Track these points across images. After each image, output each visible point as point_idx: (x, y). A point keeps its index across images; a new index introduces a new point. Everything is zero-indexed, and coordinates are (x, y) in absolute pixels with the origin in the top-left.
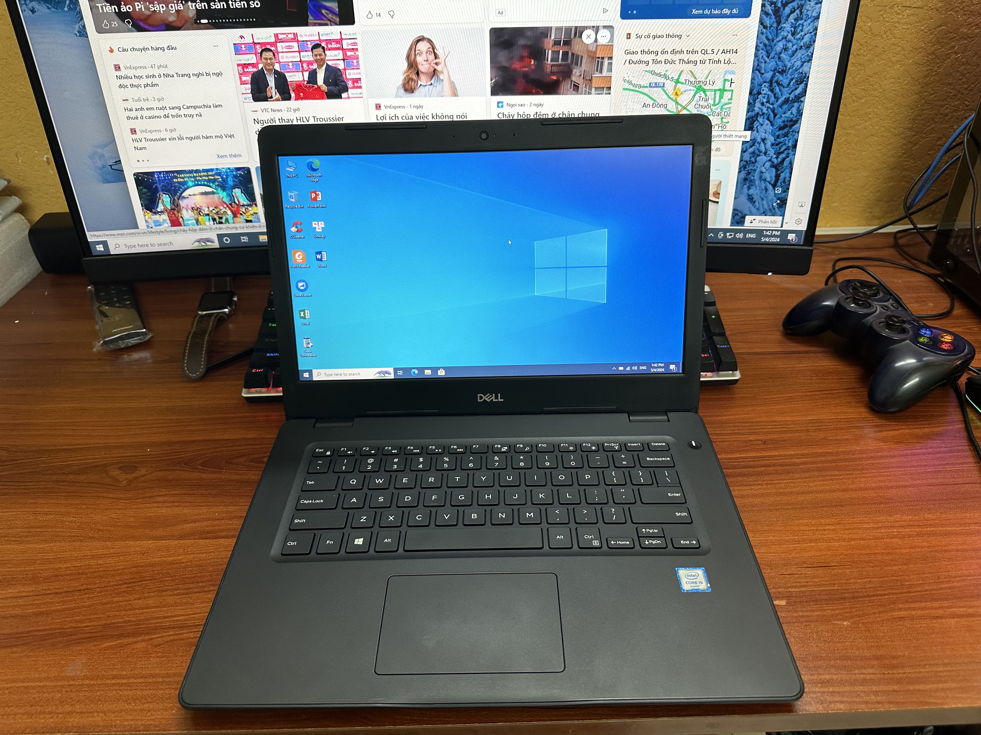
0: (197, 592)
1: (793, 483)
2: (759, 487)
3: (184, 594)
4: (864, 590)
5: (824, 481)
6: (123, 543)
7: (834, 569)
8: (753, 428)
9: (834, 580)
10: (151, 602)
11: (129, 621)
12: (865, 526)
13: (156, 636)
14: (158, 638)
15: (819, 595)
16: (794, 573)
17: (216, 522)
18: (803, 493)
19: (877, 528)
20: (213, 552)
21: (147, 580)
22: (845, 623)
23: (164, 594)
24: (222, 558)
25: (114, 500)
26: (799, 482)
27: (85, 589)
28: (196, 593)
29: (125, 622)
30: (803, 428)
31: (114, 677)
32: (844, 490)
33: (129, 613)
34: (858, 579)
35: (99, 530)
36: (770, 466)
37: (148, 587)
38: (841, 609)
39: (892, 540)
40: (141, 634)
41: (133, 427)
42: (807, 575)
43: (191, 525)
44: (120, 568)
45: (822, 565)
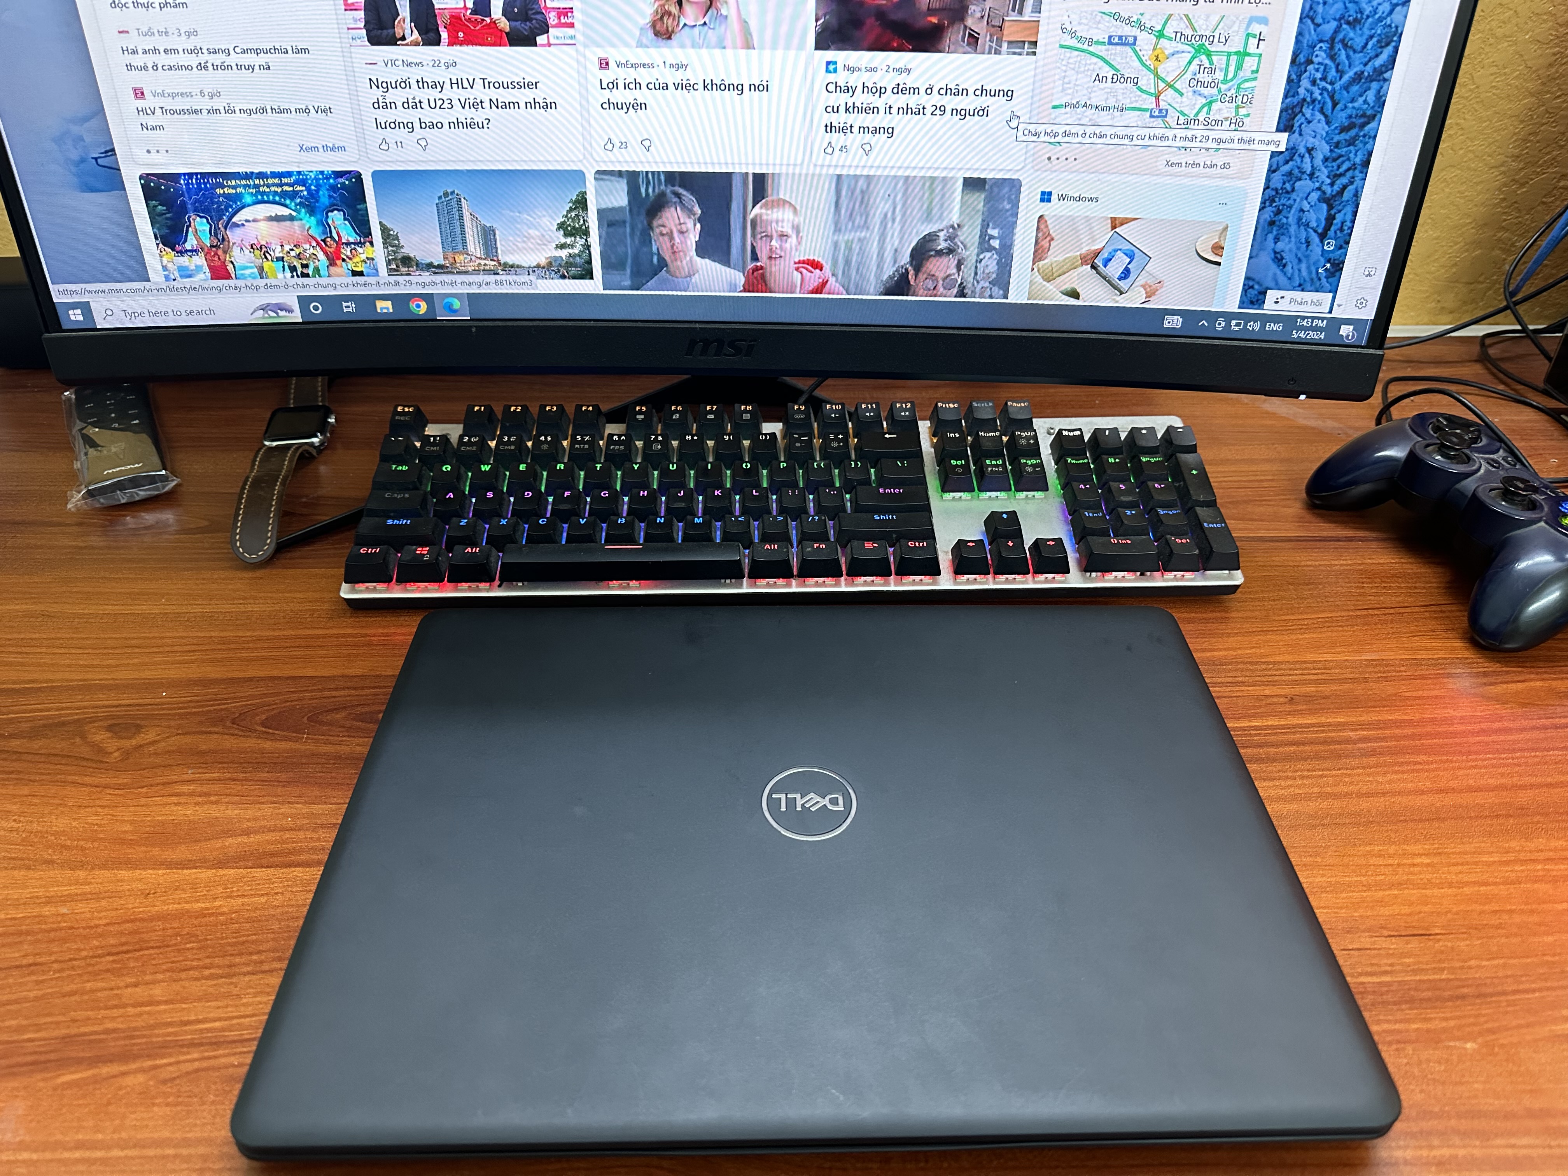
0: (249, 973)
1: (1349, 775)
2: (1289, 782)
3: (222, 977)
4: (1496, 981)
5: (1403, 772)
6: (107, 873)
7: (1439, 940)
8: (1270, 673)
9: (1440, 961)
10: (158, 991)
11: (114, 1030)
12: (1485, 858)
13: (165, 1061)
14: (170, 1064)
15: (1416, 990)
16: (1368, 946)
17: (288, 835)
18: (1368, 795)
19: (1507, 863)
20: (282, 893)
21: (152, 948)
22: (1469, 1045)
23: (183, 975)
24: (299, 906)
25: (94, 789)
26: (1359, 775)
27: (30, 965)
28: (245, 974)
29: (107, 1032)
30: (1357, 676)
31: (80, 1145)
32: (1440, 791)
33: (115, 1012)
34: (1482, 959)
35: (62, 846)
36: (1304, 744)
37: (154, 962)
38: (1459, 1018)
39: (1536, 886)
40: (136, 1057)
41: (137, 650)
42: (1391, 952)
43: (239, 839)
44: (101, 922)
45: (1416, 932)
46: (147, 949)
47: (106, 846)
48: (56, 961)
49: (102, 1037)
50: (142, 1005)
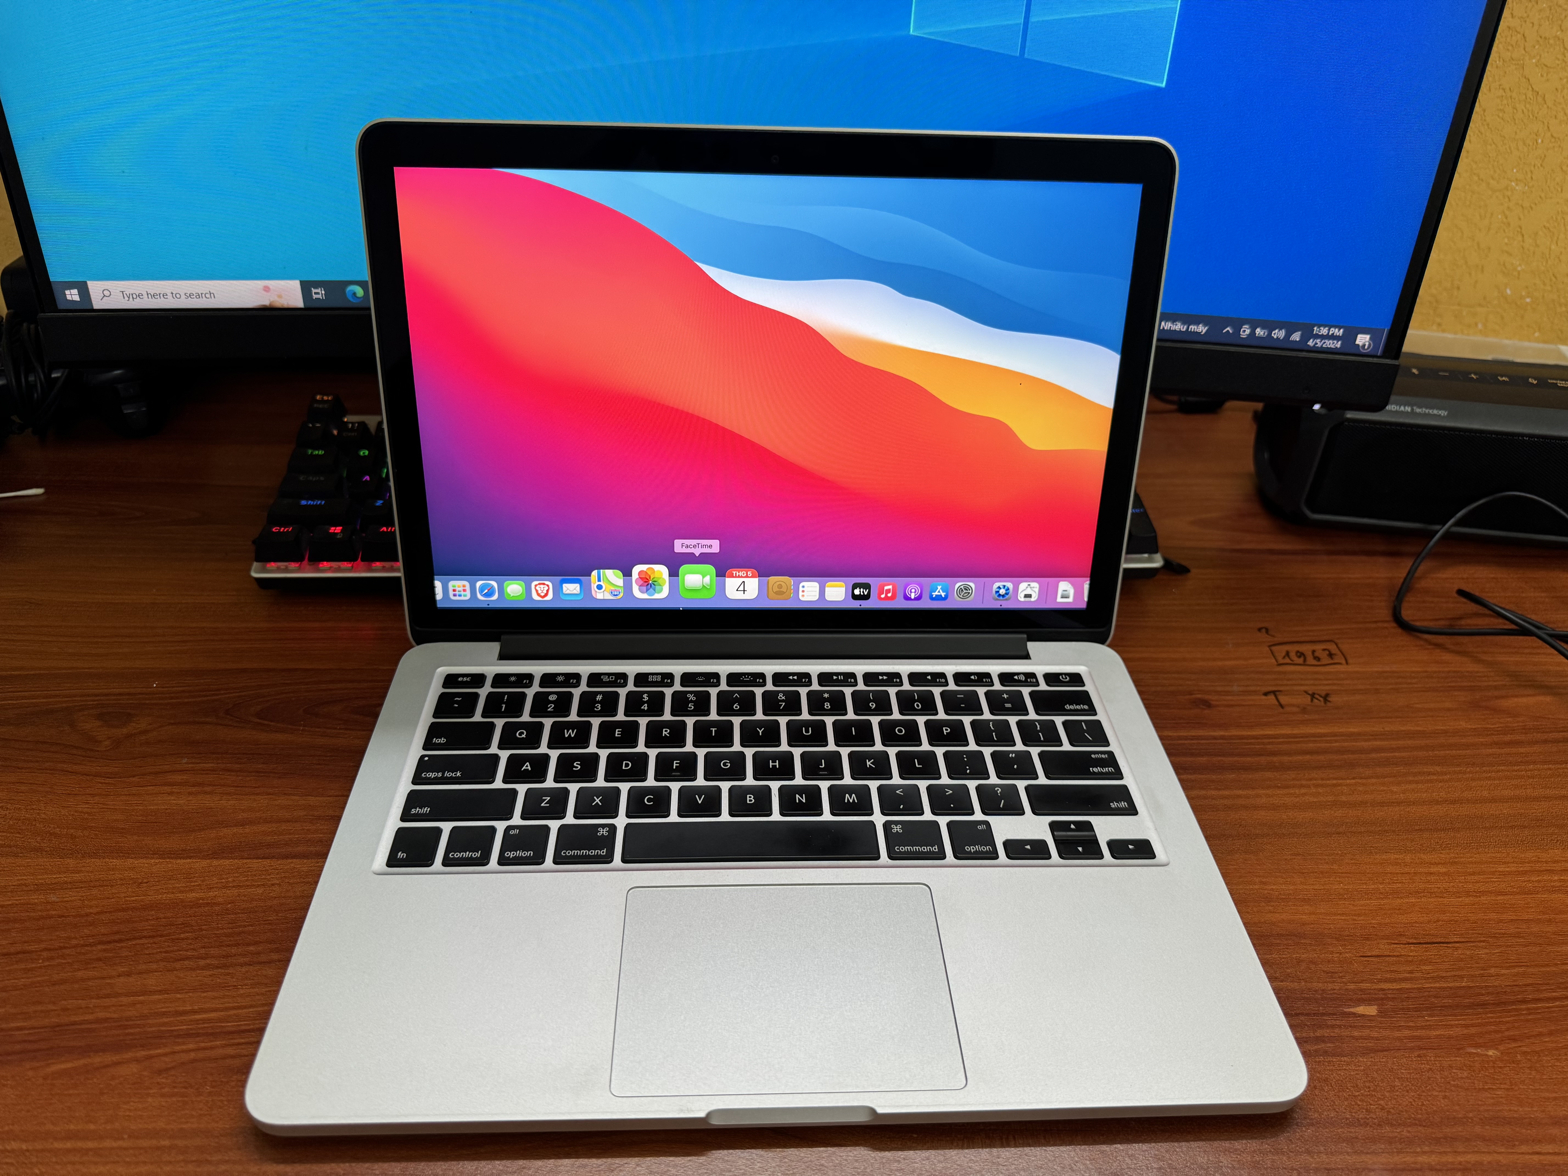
6: (98, 862)
9: (1459, 969)
10: (150, 981)
12: (1501, 868)
13: (159, 1051)
16: (1386, 953)
17: (284, 826)
19: (1525, 873)
22: (1490, 1053)
25: (85, 778)
26: (1373, 784)
30: (1368, 687)
32: (1455, 801)
33: (107, 1002)
34: (1503, 967)
35: (51, 834)
36: (1317, 753)
37: (147, 952)
38: (1480, 1025)
39: (1553, 896)
40: (128, 1048)
41: (126, 640)
42: (1410, 959)
43: (235, 830)
44: (91, 911)
45: (1434, 940)
46: (141, 938)
47: (96, 835)
48: (46, 949)
49: (93, 1026)
50: (135, 994)
